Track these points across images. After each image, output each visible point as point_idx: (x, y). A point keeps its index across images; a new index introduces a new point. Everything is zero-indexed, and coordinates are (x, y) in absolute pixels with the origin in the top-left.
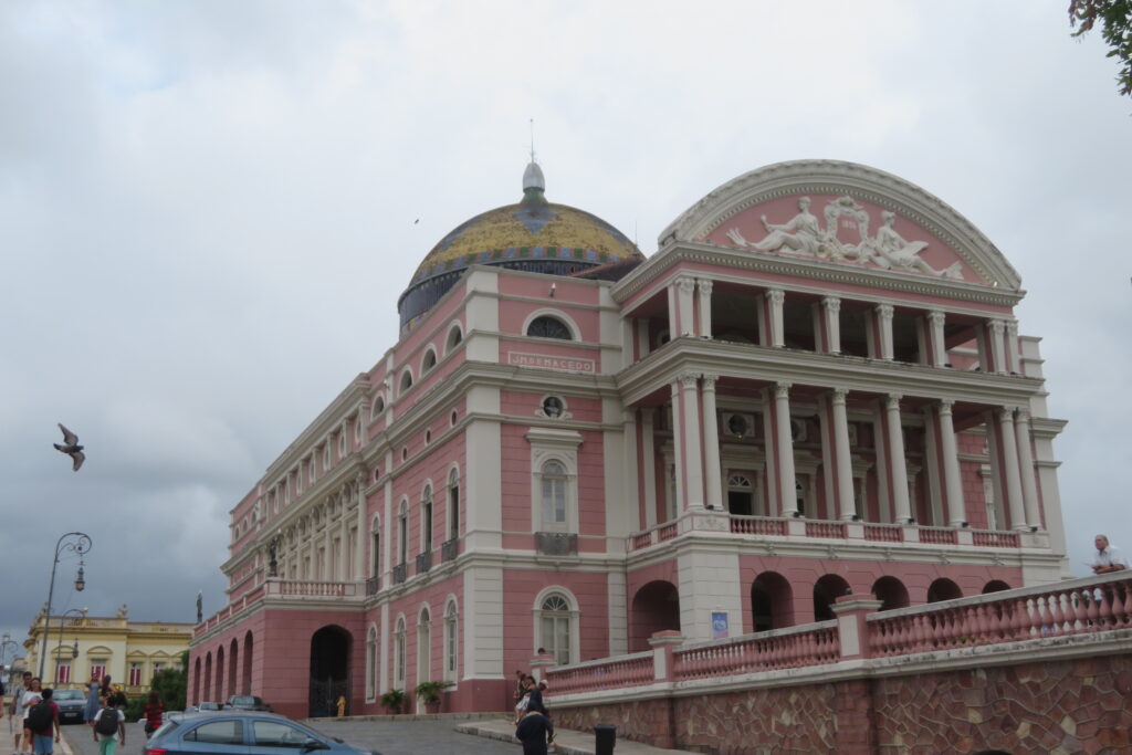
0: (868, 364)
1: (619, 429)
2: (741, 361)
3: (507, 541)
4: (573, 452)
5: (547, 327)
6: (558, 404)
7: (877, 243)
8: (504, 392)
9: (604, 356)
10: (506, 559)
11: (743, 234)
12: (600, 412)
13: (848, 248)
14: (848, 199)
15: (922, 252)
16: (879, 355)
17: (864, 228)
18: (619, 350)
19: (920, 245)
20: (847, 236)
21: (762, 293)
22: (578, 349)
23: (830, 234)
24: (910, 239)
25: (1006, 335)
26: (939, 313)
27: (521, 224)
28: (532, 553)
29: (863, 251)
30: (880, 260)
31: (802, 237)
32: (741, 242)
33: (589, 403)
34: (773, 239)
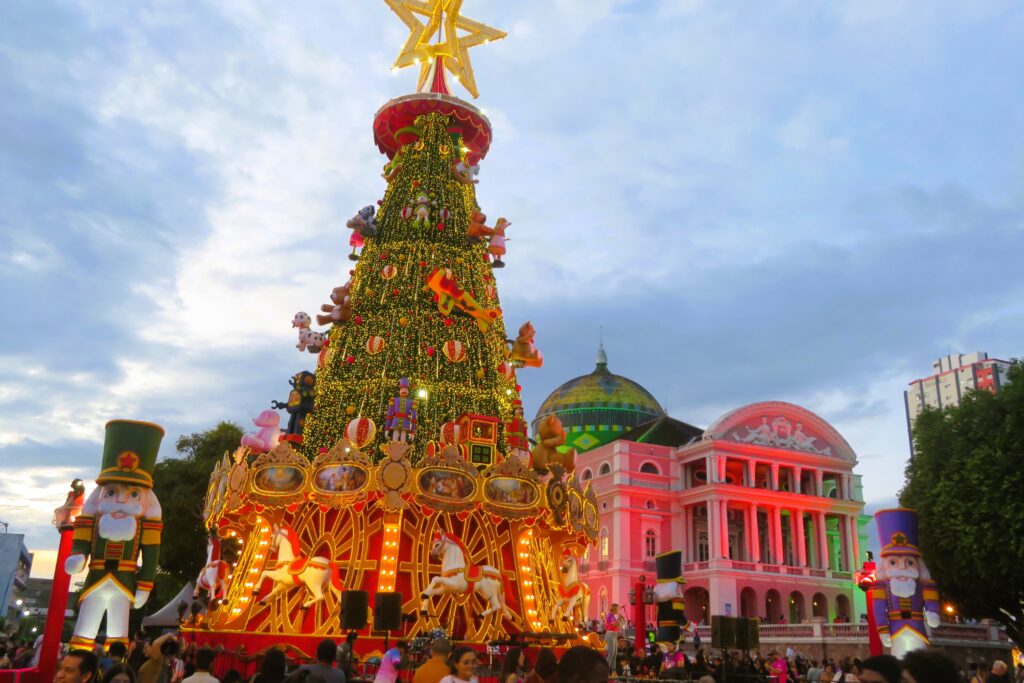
0: (790, 495)
1: (678, 515)
2: (737, 493)
3: (633, 565)
4: (659, 526)
5: (648, 468)
6: (652, 504)
7: (794, 438)
8: (632, 499)
9: (672, 482)
10: (632, 573)
11: (739, 435)
12: (669, 506)
13: (782, 441)
14: (782, 418)
15: (814, 443)
16: (794, 491)
17: (789, 431)
18: (678, 479)
19: (813, 439)
20: (782, 435)
21: (746, 462)
22: (660, 479)
23: (775, 433)
24: (808, 436)
25: (849, 481)
26: (820, 471)
27: (602, 388)
28: (642, 570)
29: (788, 442)
30: (795, 446)
31: (761, 436)
32: (737, 438)
33: (665, 504)
34: (750, 438)
